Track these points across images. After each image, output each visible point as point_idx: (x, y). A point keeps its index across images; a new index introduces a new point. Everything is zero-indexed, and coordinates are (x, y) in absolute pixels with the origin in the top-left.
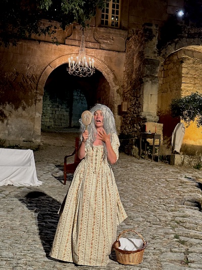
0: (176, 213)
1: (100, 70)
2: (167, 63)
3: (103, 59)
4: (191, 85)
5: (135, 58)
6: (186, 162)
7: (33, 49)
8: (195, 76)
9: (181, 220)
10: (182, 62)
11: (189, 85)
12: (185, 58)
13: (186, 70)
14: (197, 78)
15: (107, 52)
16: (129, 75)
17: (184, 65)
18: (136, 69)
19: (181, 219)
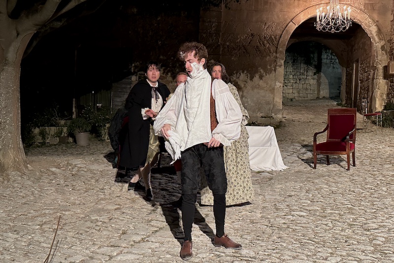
1: (358, 22)
3: (362, 7)
7: (271, 3)
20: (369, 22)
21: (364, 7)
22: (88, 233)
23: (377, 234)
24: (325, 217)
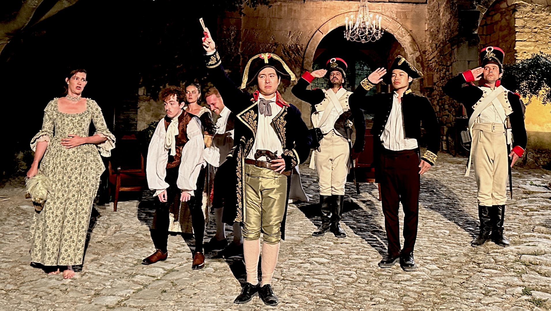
0: (523, 248)
1: (390, 32)
2: (490, 14)
3: (394, 16)
4: (530, 43)
5: (442, 10)
6: (530, 159)
7: (295, 10)
8: (536, 30)
9: (531, 260)
10: (515, 11)
11: (528, 43)
12: (519, 5)
13: (522, 21)
14: (539, 33)
15: (400, 5)
16: (434, 36)
17: (517, 15)
18: (444, 26)
19: (531, 258)
20: (402, 32)
21: (396, 16)
22: (51, 295)
23: (409, 288)
24: (349, 264)
